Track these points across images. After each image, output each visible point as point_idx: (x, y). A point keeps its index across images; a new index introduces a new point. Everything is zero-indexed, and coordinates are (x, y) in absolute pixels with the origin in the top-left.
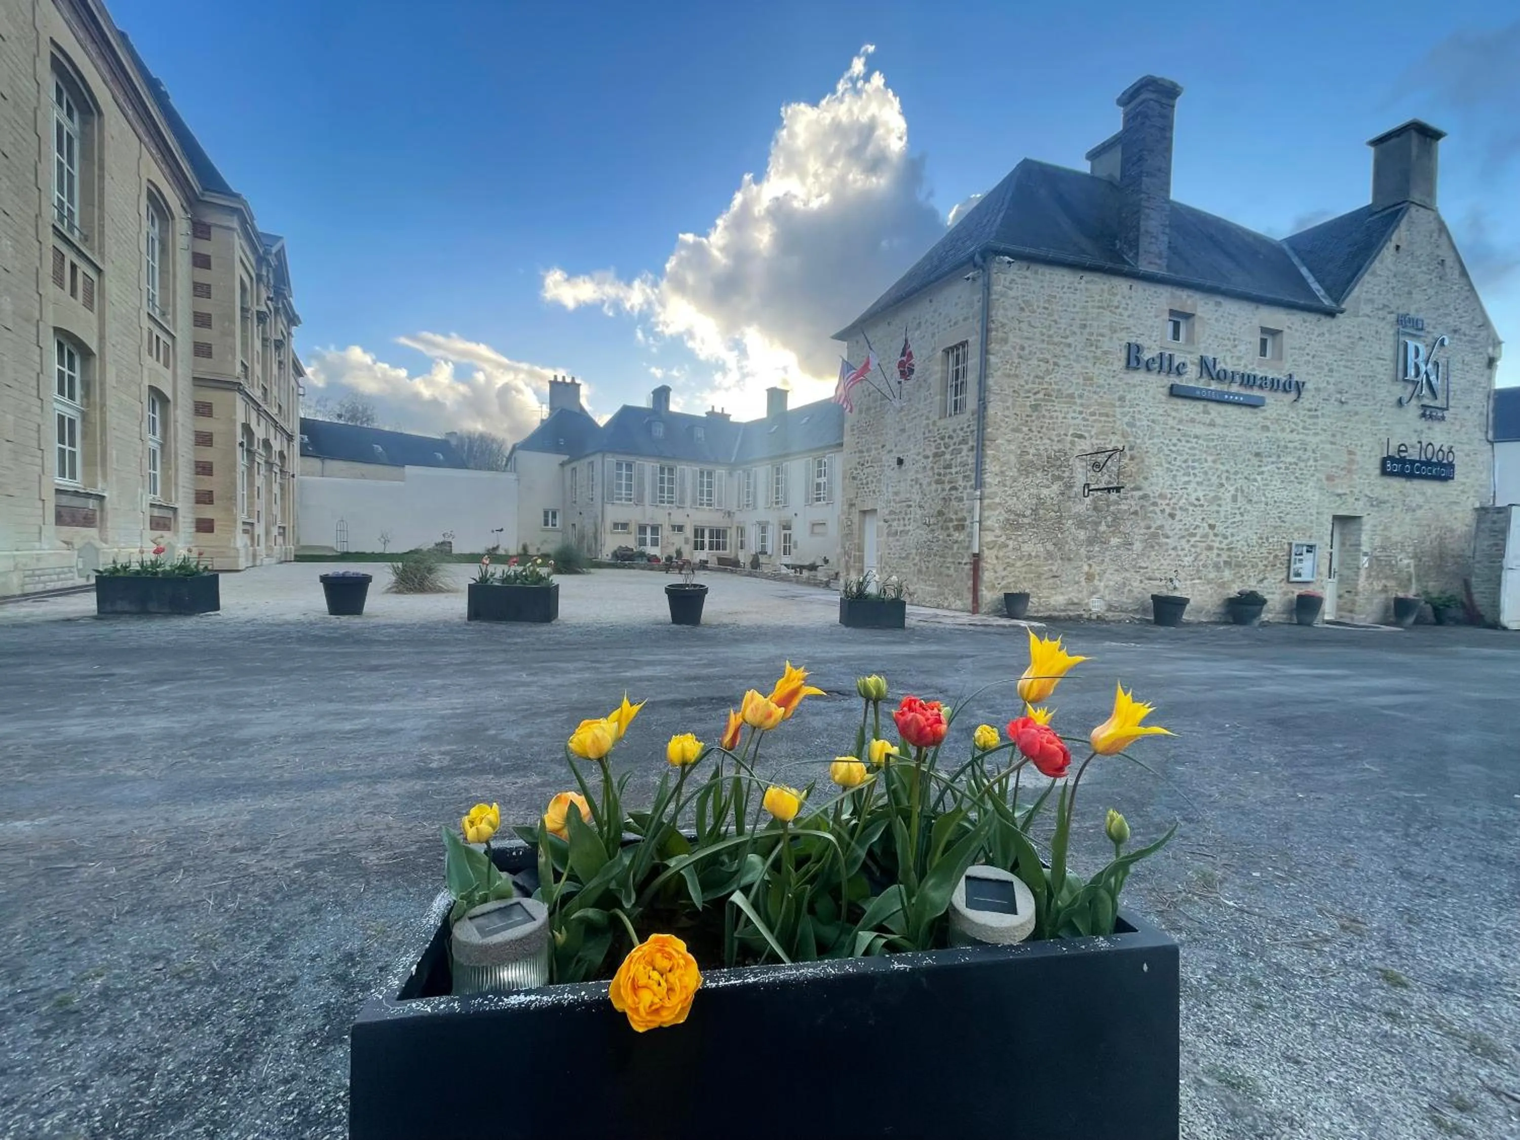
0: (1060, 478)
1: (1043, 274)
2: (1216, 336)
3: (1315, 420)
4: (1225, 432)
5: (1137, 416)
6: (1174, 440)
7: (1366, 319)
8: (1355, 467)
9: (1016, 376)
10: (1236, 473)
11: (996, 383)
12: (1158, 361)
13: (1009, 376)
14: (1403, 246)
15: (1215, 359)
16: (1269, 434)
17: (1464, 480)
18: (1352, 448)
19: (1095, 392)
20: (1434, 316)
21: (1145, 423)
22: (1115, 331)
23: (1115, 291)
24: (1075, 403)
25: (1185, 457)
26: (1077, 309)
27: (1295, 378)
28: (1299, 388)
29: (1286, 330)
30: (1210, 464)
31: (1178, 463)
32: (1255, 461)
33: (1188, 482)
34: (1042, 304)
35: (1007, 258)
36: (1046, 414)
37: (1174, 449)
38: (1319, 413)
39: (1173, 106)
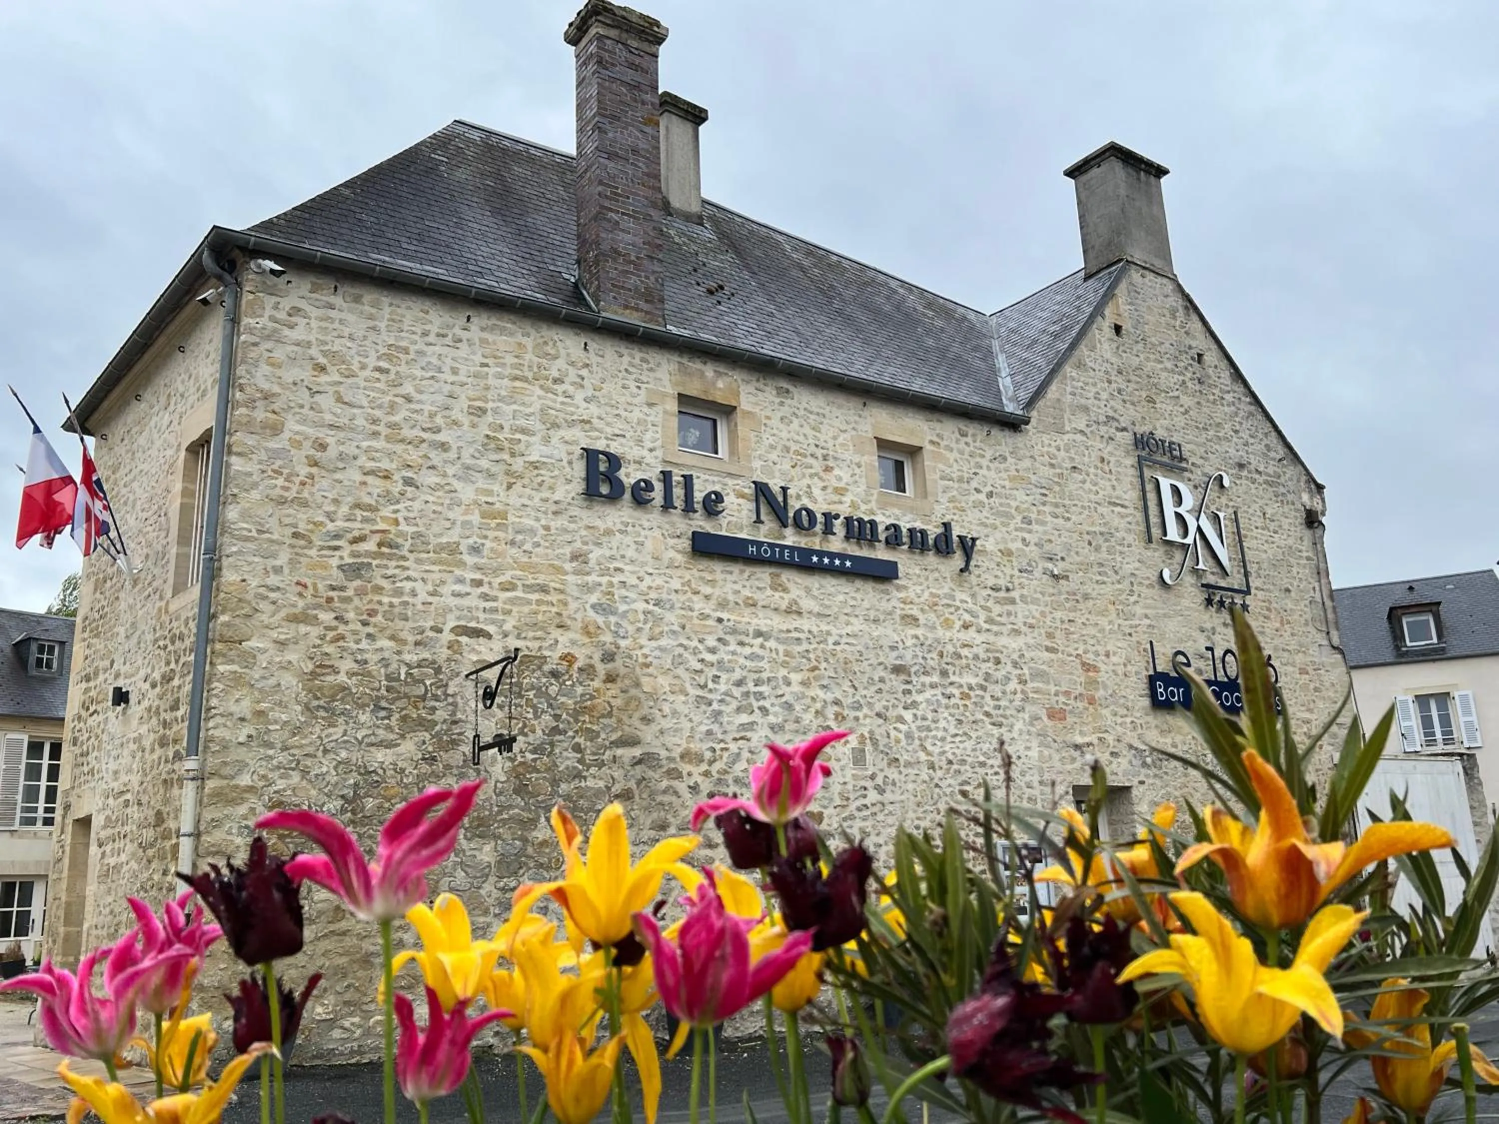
0: (425, 724)
1: (375, 305)
2: (788, 450)
3: (1010, 607)
4: (824, 627)
5: (619, 593)
6: (711, 642)
7: (1079, 437)
8: (1100, 693)
9: (305, 504)
10: (858, 707)
11: (245, 515)
12: (658, 487)
13: (282, 502)
14: (1126, 326)
15: (784, 489)
16: (919, 632)
17: (1307, 715)
18: (1090, 658)
19: (513, 543)
20: (1202, 440)
21: (641, 606)
22: (555, 426)
23: (549, 349)
24: (462, 564)
25: (737, 675)
26: (462, 378)
27: (956, 532)
28: (968, 547)
29: (928, 447)
30: (796, 688)
31: (723, 687)
32: (896, 682)
33: (751, 726)
34: (372, 362)
35: (270, 264)
36: (384, 583)
37: (709, 657)
38: (1015, 594)
39: (656, 56)
